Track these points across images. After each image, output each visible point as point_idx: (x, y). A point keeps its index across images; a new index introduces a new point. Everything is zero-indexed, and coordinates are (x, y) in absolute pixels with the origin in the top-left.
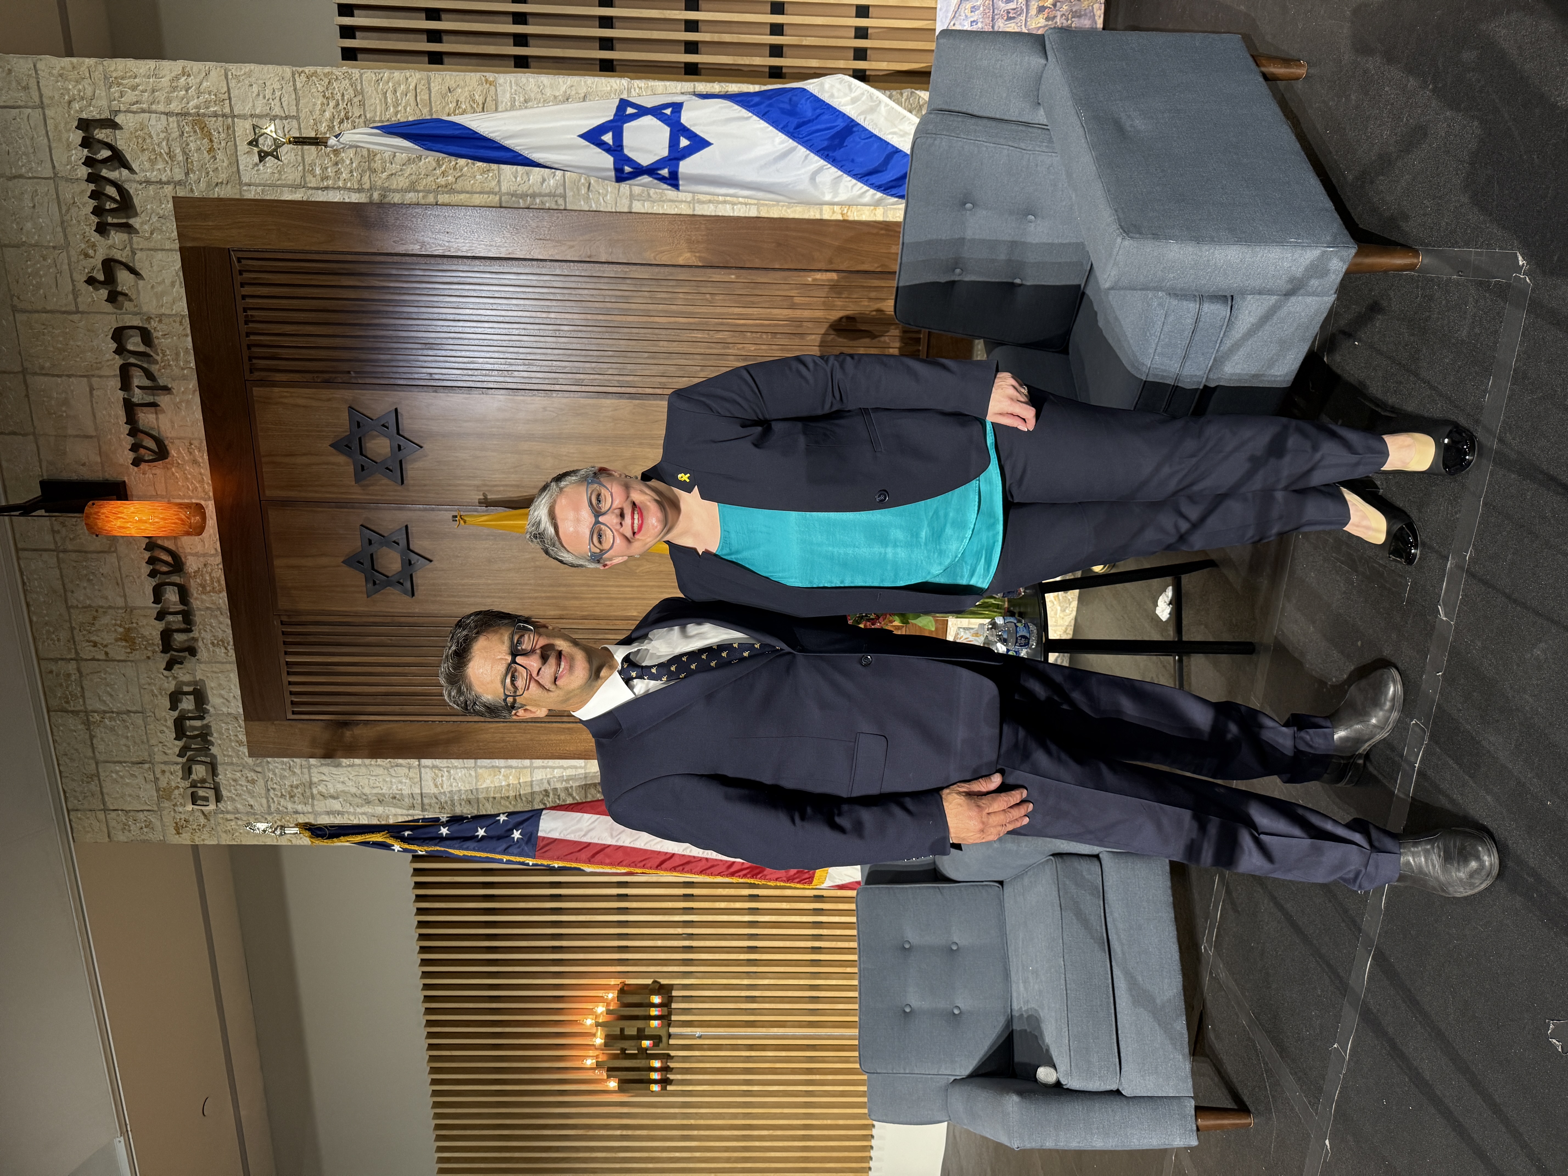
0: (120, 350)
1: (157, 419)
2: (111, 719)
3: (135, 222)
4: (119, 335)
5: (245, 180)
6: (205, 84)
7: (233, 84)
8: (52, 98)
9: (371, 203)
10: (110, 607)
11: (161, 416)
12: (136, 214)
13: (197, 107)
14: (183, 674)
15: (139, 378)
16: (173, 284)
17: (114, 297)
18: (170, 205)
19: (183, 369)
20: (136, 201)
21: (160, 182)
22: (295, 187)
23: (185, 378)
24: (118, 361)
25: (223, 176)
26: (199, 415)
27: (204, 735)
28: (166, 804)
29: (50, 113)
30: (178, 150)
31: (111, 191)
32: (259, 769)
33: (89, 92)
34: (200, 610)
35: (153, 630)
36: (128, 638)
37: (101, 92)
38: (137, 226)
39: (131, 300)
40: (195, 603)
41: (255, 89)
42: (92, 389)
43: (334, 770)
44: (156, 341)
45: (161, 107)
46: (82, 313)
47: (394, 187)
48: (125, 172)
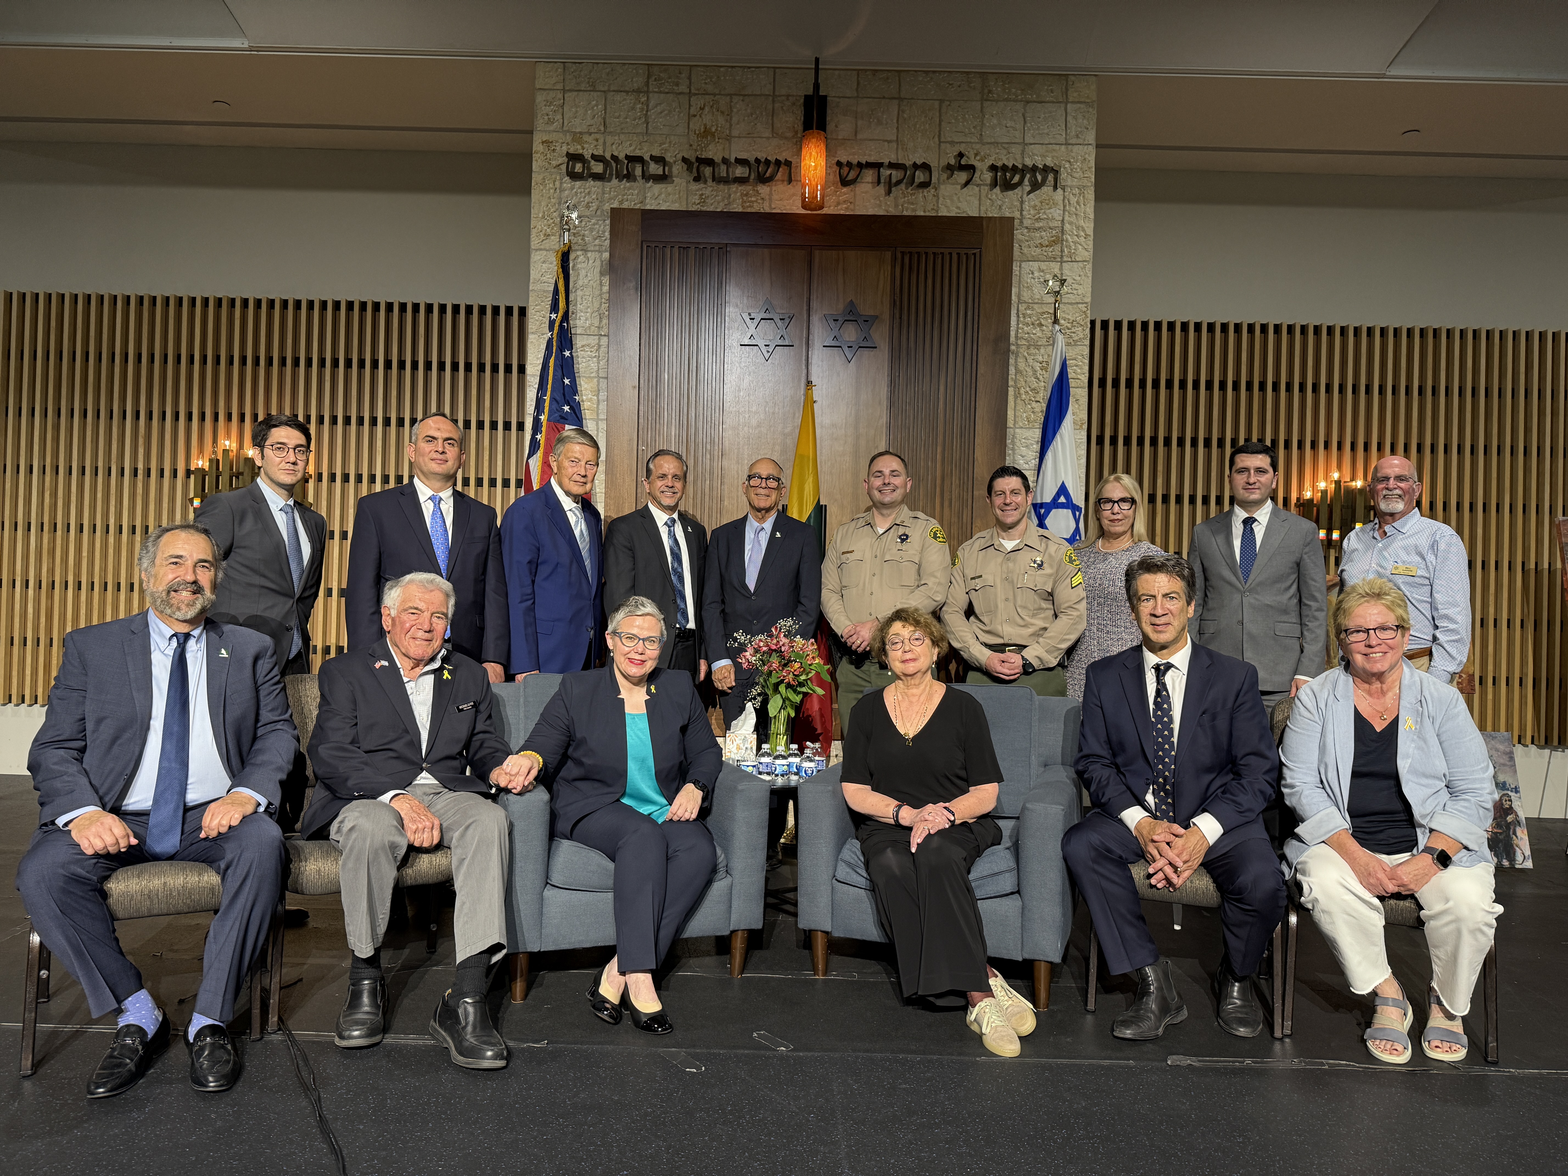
0: (915, 166)
1: (868, 183)
2: (642, 110)
3: (997, 190)
4: (926, 167)
5: (1023, 264)
6: (1080, 247)
7: (1081, 264)
8: (1072, 151)
9: (1009, 345)
10: (731, 125)
11: (870, 185)
12: (1002, 191)
13: (1067, 241)
14: (678, 168)
15: (896, 175)
16: (958, 208)
17: (950, 168)
18: (1008, 215)
19: (902, 206)
20: (1010, 193)
21: (1022, 210)
22: (1019, 296)
23: (896, 206)
24: (908, 163)
25: (1025, 250)
26: (871, 212)
27: (629, 177)
28: (569, 138)
29: (1063, 147)
30: (1041, 224)
31: (1017, 178)
32: (599, 213)
33: (1075, 175)
34: (729, 189)
35: (714, 152)
36: (706, 133)
37: (1075, 182)
38: (995, 190)
39: (948, 178)
40: (734, 187)
41: (1078, 278)
42: (889, 142)
43: (598, 270)
44: (921, 191)
45: (1067, 218)
46: (939, 145)
47: (1019, 360)
48: (1028, 188)
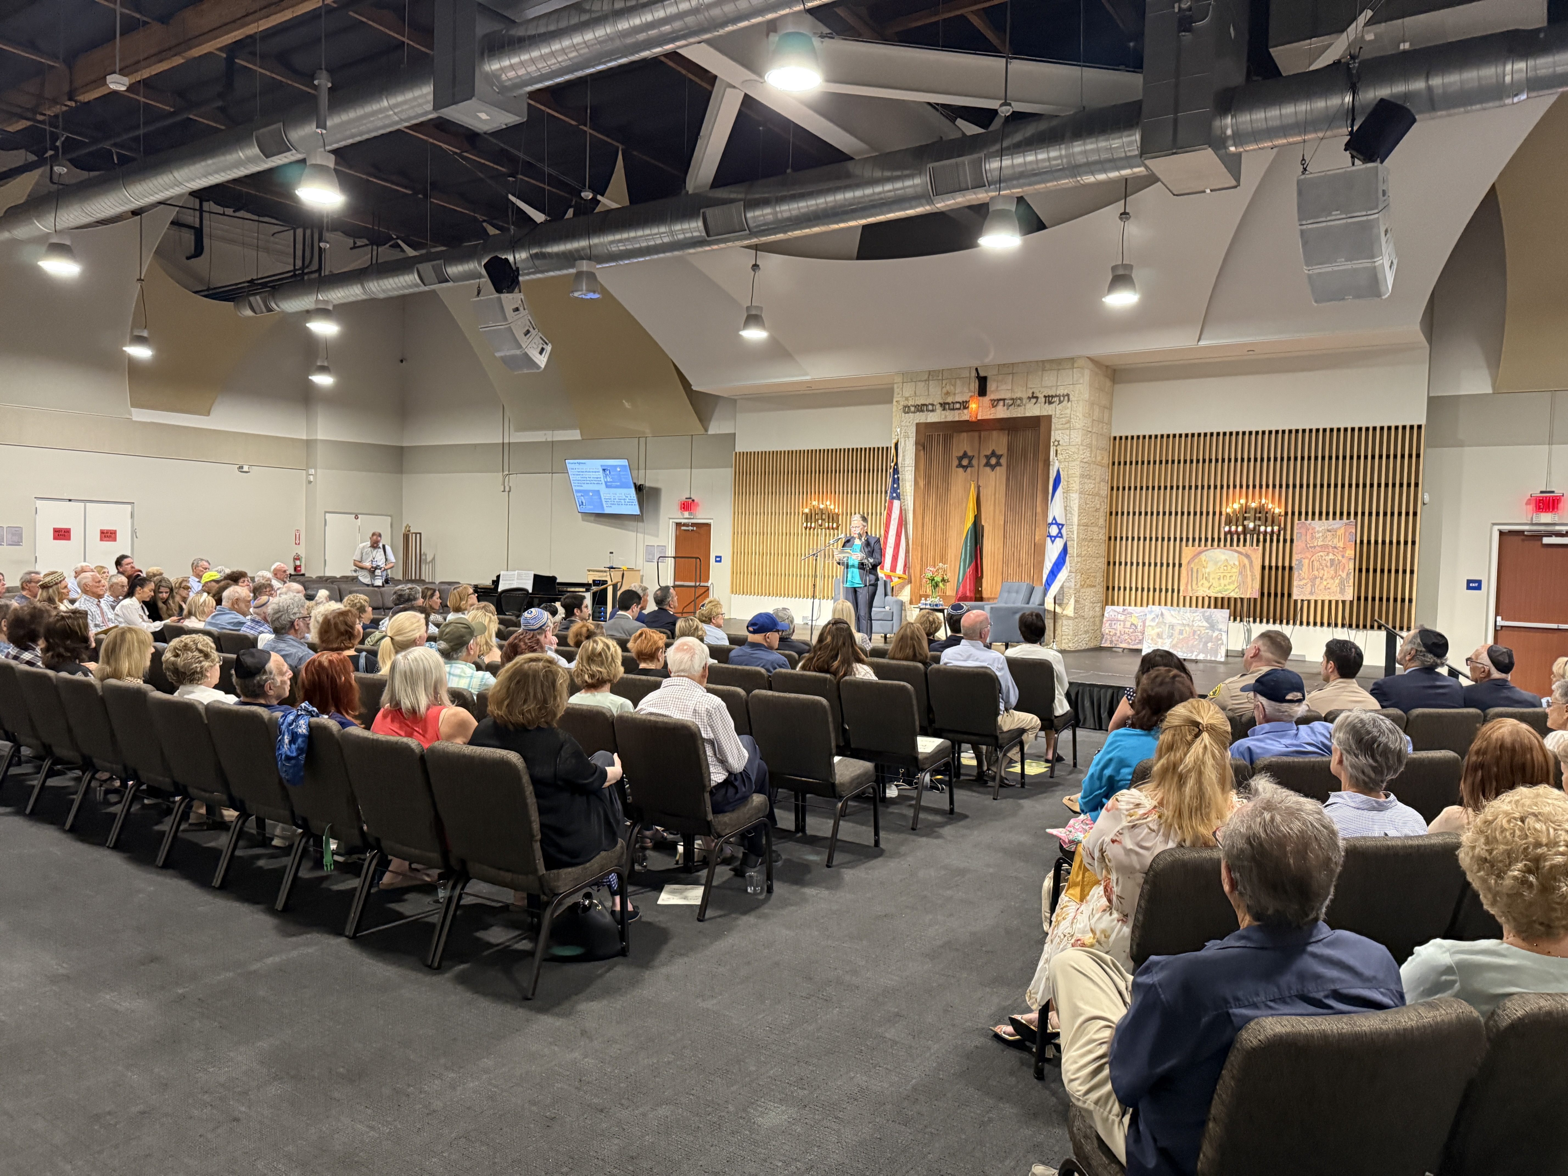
2: (927, 387)
4: (1021, 399)
5: (1055, 432)
6: (1078, 424)
7: (1078, 430)
8: (1077, 388)
10: (954, 389)
11: (1002, 407)
12: (1048, 405)
13: (1073, 421)
14: (938, 406)
15: (1011, 402)
16: (1033, 412)
18: (1050, 414)
19: (1013, 413)
20: (1051, 405)
21: (1056, 412)
22: (1053, 444)
23: (1010, 414)
24: (1015, 398)
25: (1056, 427)
26: (1002, 417)
27: (922, 411)
28: (904, 399)
29: (1073, 386)
30: (1062, 416)
31: (1054, 400)
32: (913, 424)
34: (954, 413)
35: (949, 400)
36: (948, 393)
37: (1078, 397)
39: (1029, 402)
40: (956, 411)
42: (1008, 390)
44: (1019, 407)
45: (1073, 413)
46: (1026, 390)
48: (1058, 403)
